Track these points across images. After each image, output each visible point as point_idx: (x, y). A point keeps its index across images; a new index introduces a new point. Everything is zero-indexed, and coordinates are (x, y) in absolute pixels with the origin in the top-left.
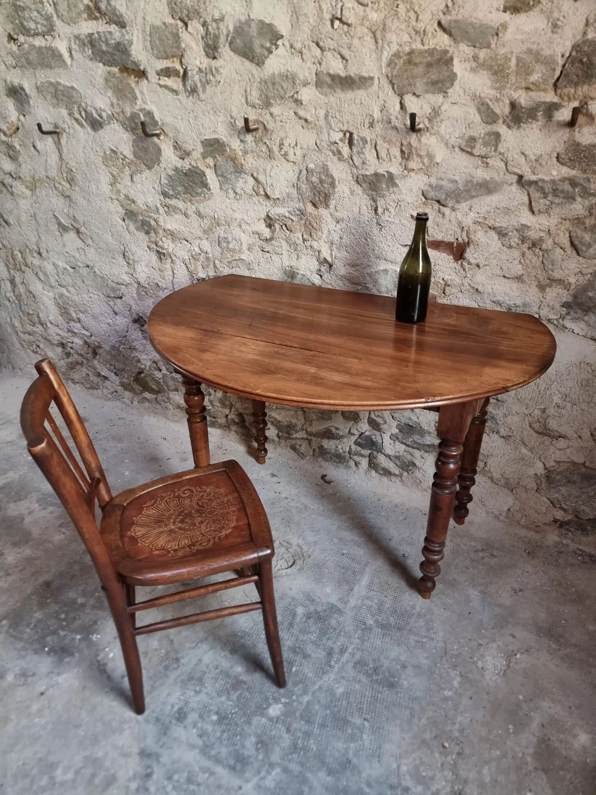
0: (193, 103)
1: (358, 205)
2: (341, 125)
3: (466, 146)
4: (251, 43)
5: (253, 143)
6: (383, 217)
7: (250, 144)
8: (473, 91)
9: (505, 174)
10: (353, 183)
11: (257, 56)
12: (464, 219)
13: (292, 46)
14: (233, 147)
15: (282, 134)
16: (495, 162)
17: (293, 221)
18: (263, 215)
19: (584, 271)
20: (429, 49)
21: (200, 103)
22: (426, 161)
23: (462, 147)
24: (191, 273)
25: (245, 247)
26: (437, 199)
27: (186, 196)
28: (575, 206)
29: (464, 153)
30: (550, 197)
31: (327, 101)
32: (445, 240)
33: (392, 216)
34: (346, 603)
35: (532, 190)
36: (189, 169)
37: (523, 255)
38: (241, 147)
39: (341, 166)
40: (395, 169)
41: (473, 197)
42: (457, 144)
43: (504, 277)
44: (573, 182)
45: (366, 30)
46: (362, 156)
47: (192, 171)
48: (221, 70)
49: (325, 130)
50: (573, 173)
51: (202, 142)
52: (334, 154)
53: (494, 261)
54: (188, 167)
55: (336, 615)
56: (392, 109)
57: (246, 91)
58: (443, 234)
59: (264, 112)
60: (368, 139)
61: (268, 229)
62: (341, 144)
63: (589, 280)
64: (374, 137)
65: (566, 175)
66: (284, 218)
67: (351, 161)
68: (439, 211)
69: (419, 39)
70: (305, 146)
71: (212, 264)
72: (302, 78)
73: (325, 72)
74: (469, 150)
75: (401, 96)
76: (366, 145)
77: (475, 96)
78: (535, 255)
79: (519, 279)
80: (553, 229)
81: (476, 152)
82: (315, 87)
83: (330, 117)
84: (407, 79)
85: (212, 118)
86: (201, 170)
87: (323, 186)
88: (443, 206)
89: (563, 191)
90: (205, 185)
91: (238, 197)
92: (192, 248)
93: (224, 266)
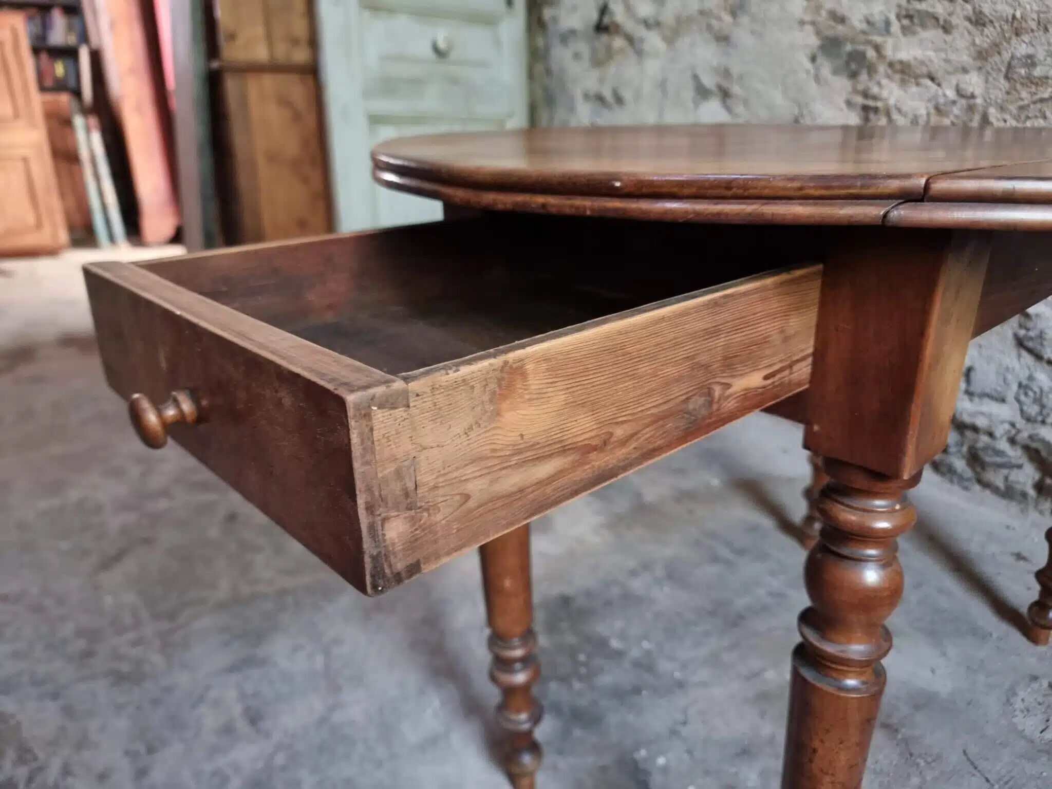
71: (977, 118)
92: (940, 92)
93: (1007, 117)
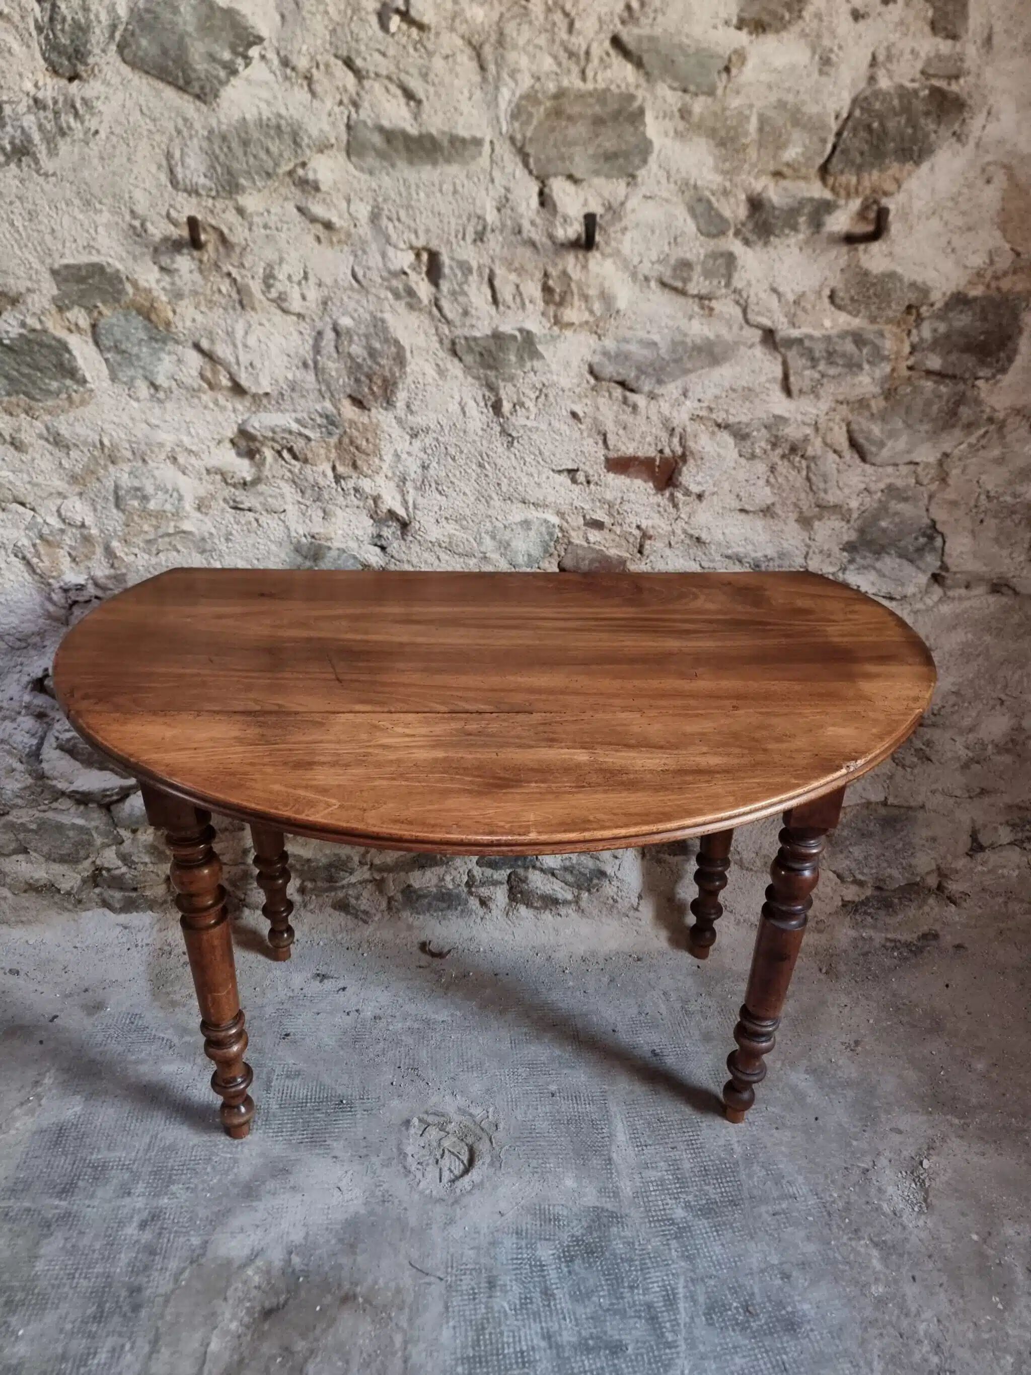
0: (22, 181)
1: (457, 397)
2: (413, 237)
3: (674, 277)
4: (181, 46)
5: (197, 276)
6: (513, 419)
7: (187, 276)
8: (684, 174)
9: (741, 328)
10: (441, 354)
11: (199, 79)
12: (675, 414)
13: (285, 63)
14: (142, 283)
15: (270, 254)
16: (726, 307)
17: (308, 439)
18: (230, 431)
19: (873, 487)
20: (595, 90)
21: (41, 180)
22: (597, 306)
23: (666, 279)
24: (43, 580)
25: (189, 505)
26: (619, 378)
27: (14, 399)
28: (860, 378)
29: (667, 291)
30: (822, 366)
31: (374, 185)
32: (640, 454)
33: (532, 417)
34: (616, 1194)
35: (792, 355)
36: (21, 335)
37: (773, 469)
38: (163, 284)
39: (414, 319)
40: (535, 324)
41: (686, 372)
42: (655, 274)
43: (742, 511)
44: (858, 339)
45: (460, 42)
46: (461, 299)
47: (29, 341)
48: (98, 104)
49: (374, 246)
50: (856, 323)
51: (54, 273)
52: (397, 296)
53: (726, 486)
54: (15, 331)
55: (614, 1230)
56: (524, 204)
57: (169, 156)
58: (635, 444)
59: (220, 204)
60: (474, 265)
61: (245, 463)
62: (413, 276)
63: (880, 501)
64: (486, 260)
65: (846, 328)
66: (287, 436)
67: (435, 310)
68: (625, 401)
69: (575, 70)
70: (328, 281)
71: (99, 551)
72: (315, 133)
73: (370, 123)
74: (679, 284)
75: (543, 180)
76: (470, 278)
77: (687, 184)
78: (794, 467)
79: (767, 511)
80: (822, 420)
81: (693, 288)
82: (344, 154)
83: (384, 222)
84: (555, 146)
85: (81, 216)
86: (54, 338)
87: (378, 364)
88: (632, 390)
89: (844, 355)
90: (71, 372)
91: (161, 395)
92: (39, 520)
93: (136, 551)
